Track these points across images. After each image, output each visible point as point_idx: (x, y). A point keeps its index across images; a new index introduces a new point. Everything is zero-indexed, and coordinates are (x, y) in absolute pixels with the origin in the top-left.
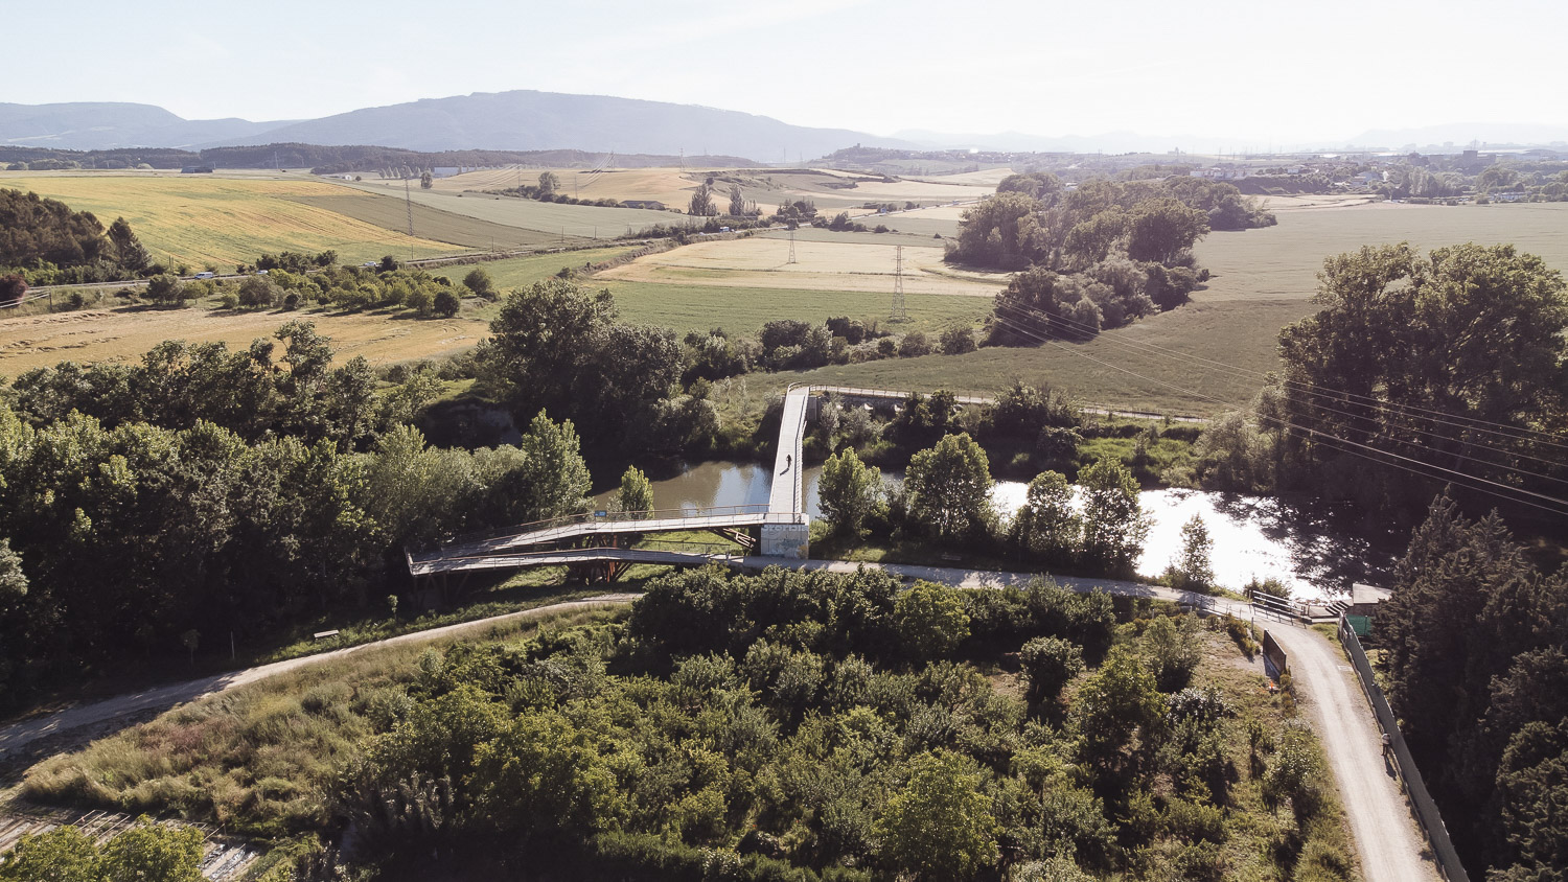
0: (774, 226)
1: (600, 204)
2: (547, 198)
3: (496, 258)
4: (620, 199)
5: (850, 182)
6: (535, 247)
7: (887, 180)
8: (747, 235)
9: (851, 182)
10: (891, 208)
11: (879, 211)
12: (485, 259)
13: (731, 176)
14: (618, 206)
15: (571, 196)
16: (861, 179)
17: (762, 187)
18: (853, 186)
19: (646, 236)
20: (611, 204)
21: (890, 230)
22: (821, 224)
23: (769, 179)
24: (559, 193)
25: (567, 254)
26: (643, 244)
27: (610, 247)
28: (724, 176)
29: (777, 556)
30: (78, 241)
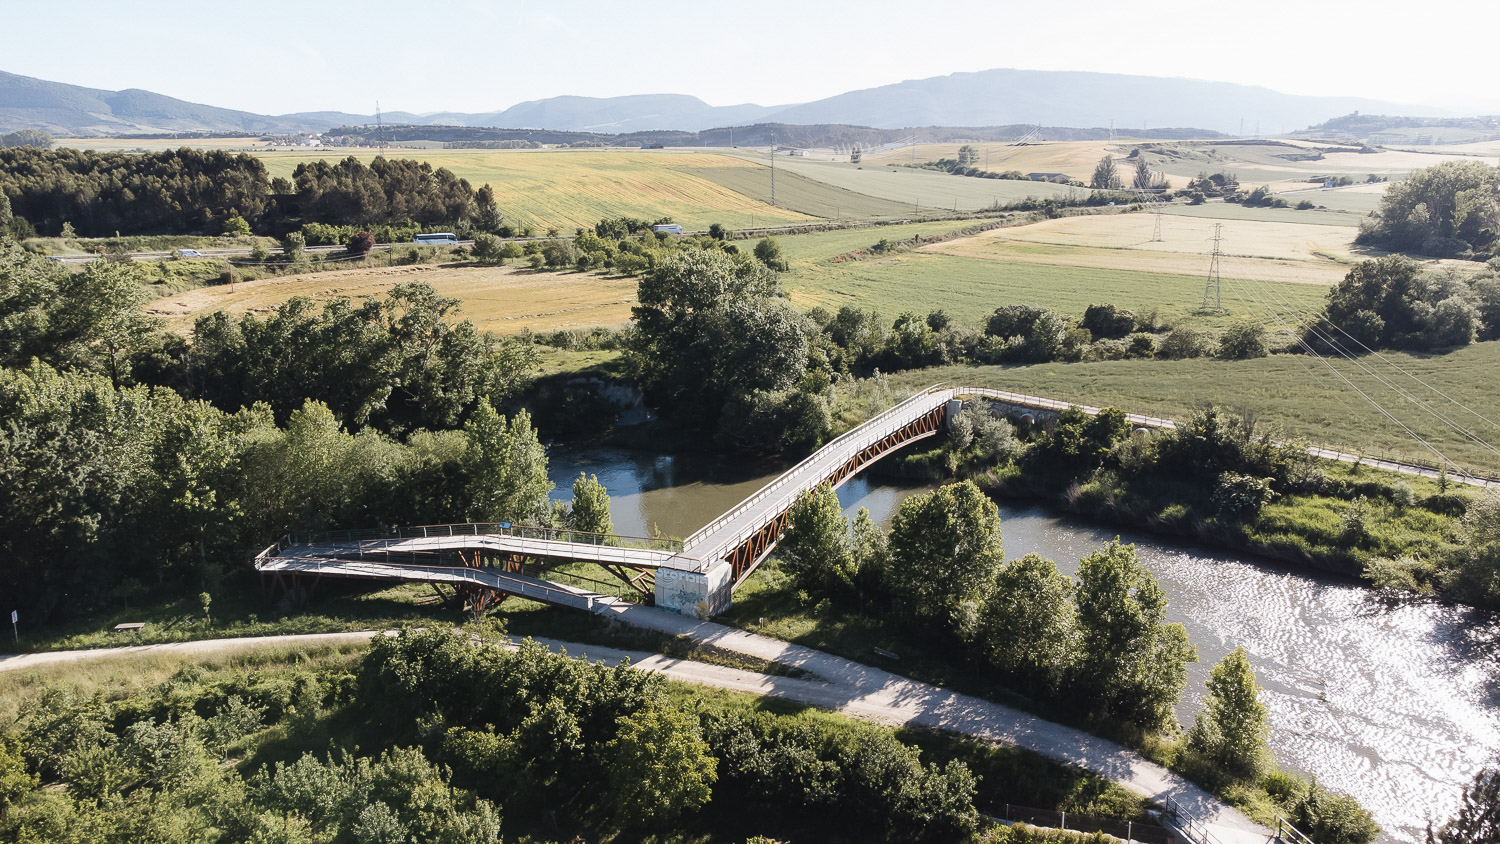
0: (1176, 200)
3: (830, 229)
5: (1315, 154)
6: (881, 219)
8: (1135, 209)
9: (1317, 154)
10: (1345, 182)
11: (1324, 186)
12: (819, 229)
13: (1165, 148)
14: (1020, 179)
15: (982, 169)
16: (1331, 150)
17: (1201, 159)
18: (1318, 158)
19: (1011, 209)
20: (1017, 177)
22: (1234, 199)
23: (1213, 151)
24: (972, 166)
25: (906, 226)
26: (1001, 217)
27: (961, 219)
28: (1158, 148)
29: (673, 610)
30: (444, 203)
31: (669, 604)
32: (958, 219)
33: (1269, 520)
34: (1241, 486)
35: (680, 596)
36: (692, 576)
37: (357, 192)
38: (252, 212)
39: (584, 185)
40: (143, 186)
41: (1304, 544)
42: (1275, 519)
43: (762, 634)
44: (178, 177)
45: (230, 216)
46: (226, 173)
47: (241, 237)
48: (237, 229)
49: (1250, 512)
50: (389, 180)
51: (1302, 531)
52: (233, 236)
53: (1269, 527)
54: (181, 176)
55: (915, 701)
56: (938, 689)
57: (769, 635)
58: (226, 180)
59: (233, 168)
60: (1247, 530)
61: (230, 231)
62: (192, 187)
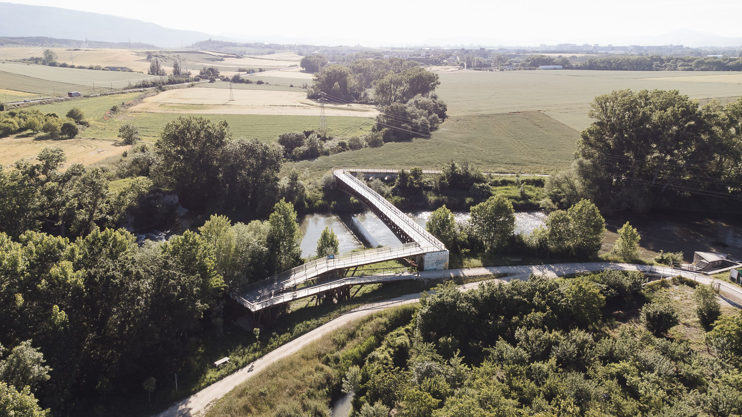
0: (202, 81)
1: (91, 68)
2: (53, 64)
4: (103, 66)
5: (221, 58)
7: (238, 57)
10: (253, 71)
11: (248, 73)
14: (103, 70)
15: (70, 63)
16: (225, 57)
18: (222, 60)
19: (140, 87)
20: (98, 68)
21: (265, 83)
23: (178, 56)
24: (61, 62)
25: (102, 98)
26: (141, 91)
27: (124, 93)
29: (433, 270)
31: (431, 268)
34: (481, 187)
35: (436, 263)
36: (442, 252)
51: (512, 198)
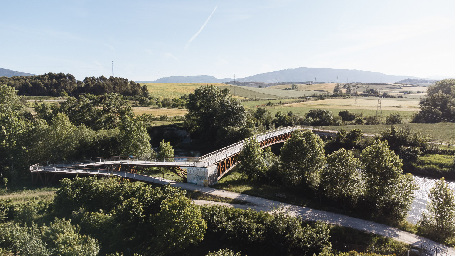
0: (360, 96)
3: (253, 100)
4: (312, 90)
6: (269, 98)
7: (414, 86)
8: (347, 98)
9: (400, 87)
16: (403, 86)
22: (378, 96)
29: (194, 184)
30: (131, 90)
31: (192, 181)
32: (293, 99)
33: (422, 161)
34: (408, 150)
35: (197, 178)
36: (202, 169)
37: (103, 84)
38: (69, 91)
39: (177, 89)
40: (35, 83)
41: (438, 168)
42: (424, 161)
43: (230, 191)
44: (47, 80)
45: (62, 91)
46: (62, 79)
47: (65, 98)
48: (64, 95)
49: (414, 159)
50: (114, 83)
51: (436, 164)
52: (62, 97)
53: (422, 163)
54: (48, 80)
55: (294, 212)
56: (304, 208)
57: (232, 191)
58: (62, 81)
59: (64, 78)
60: (414, 164)
61: (61, 96)
62: (51, 83)
